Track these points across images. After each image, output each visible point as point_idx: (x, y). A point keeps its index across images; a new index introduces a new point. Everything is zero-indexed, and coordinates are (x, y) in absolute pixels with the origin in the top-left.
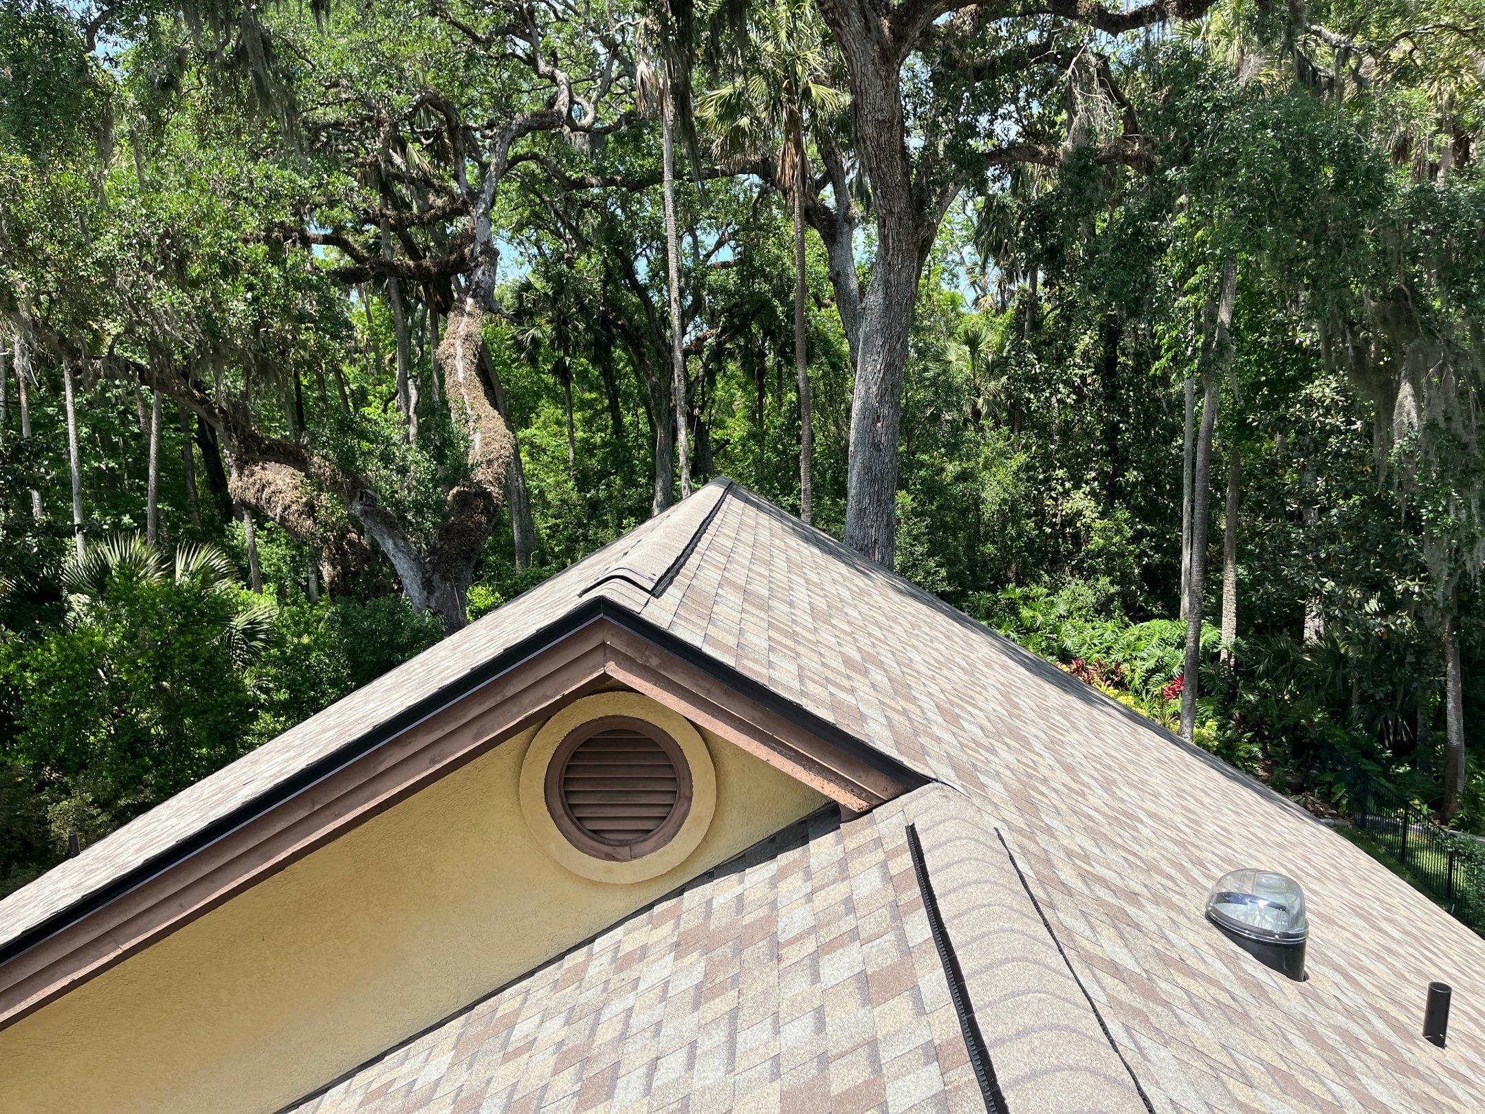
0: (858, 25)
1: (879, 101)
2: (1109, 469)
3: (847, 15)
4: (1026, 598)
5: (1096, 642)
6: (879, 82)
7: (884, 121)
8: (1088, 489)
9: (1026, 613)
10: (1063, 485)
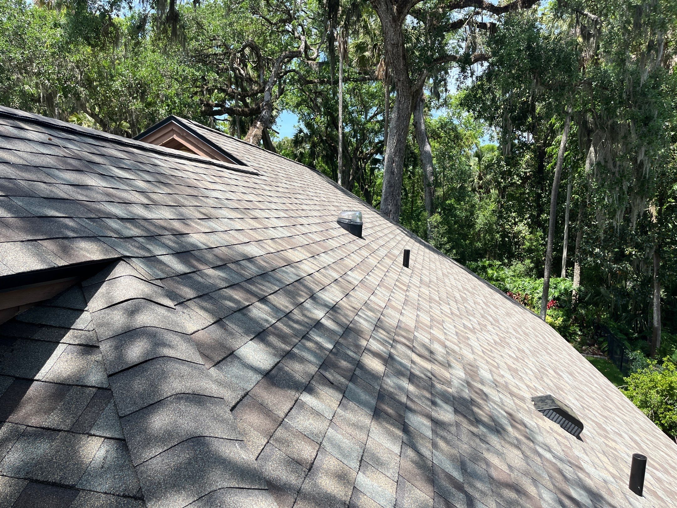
0: (384, 7)
1: (392, 36)
2: (535, 213)
3: (380, 4)
4: (490, 266)
5: (520, 286)
6: (392, 29)
7: (394, 44)
8: (526, 222)
9: (490, 271)
10: (515, 220)
